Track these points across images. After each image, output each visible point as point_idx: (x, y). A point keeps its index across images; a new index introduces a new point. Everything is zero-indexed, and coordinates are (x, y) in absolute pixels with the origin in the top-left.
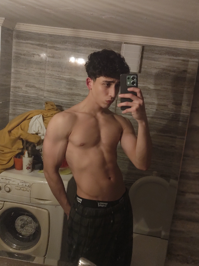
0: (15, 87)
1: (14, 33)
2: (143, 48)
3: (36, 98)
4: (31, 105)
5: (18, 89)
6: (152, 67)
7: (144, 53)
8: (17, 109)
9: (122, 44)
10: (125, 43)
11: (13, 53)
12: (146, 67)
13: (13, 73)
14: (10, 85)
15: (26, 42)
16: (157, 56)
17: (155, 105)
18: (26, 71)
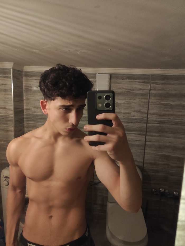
0: (27, 109)
1: (23, 73)
2: (111, 76)
3: (42, 115)
4: (39, 120)
5: (29, 110)
6: (118, 88)
7: (112, 79)
8: (29, 124)
9: (96, 75)
10: (98, 74)
11: (24, 87)
12: (114, 88)
13: (25, 100)
14: (23, 108)
15: (32, 78)
16: (121, 81)
17: (122, 113)
18: (34, 98)
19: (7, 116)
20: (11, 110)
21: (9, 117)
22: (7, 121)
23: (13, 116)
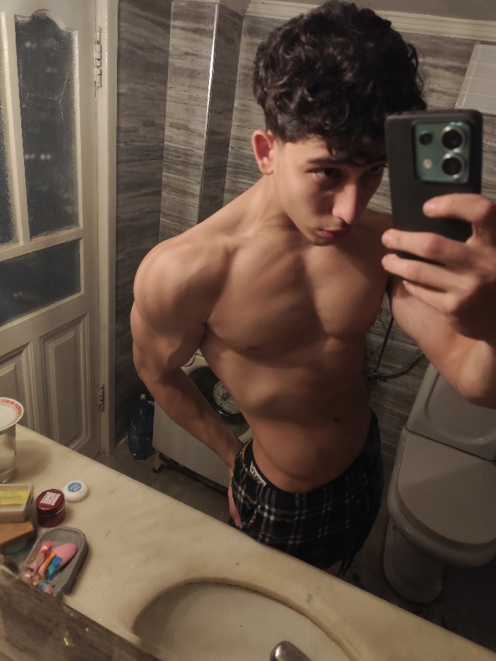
0: (238, 139)
1: (245, 24)
5: (243, 143)
8: (239, 182)
9: (475, 46)
10: (483, 43)
11: (239, 68)
13: (237, 109)
14: (230, 134)
19: (189, 152)
20: (201, 136)
21: (191, 156)
22: (185, 163)
23: (202, 152)
